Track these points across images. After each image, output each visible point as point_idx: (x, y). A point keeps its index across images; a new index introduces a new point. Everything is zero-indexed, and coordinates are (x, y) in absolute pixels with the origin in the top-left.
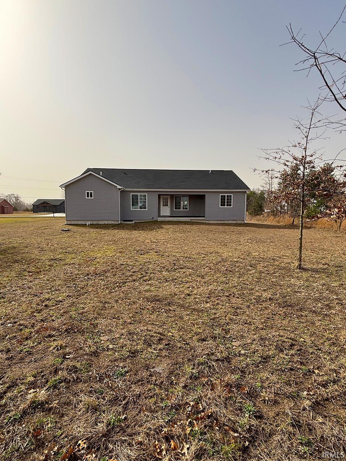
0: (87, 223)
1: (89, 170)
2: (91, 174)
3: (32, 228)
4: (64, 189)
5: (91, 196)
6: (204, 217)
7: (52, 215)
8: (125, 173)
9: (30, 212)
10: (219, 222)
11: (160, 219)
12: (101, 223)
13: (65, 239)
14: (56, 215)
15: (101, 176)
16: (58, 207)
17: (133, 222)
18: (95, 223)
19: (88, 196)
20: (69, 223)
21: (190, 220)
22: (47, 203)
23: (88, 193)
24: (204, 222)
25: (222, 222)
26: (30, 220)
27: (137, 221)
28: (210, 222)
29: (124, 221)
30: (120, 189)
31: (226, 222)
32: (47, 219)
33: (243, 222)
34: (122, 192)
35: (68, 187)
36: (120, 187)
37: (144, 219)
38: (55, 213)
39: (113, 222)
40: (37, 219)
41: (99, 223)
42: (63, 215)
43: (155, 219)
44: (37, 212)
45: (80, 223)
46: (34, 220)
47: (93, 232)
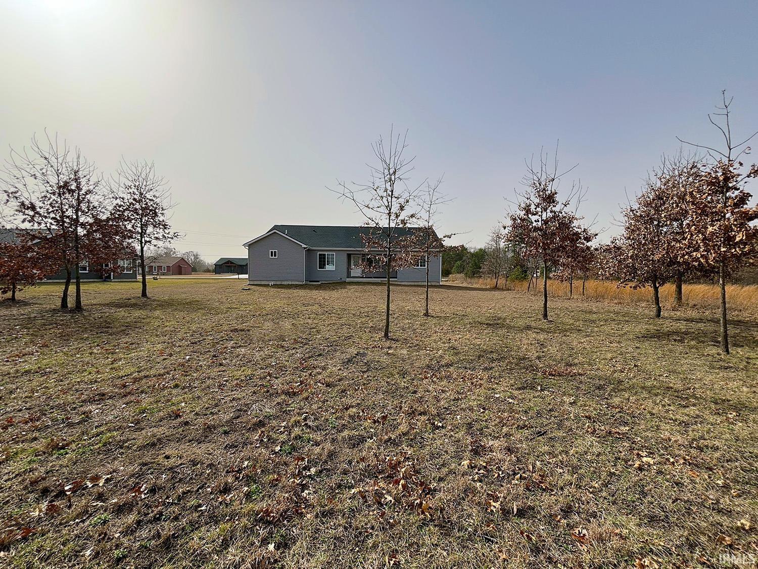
0: (270, 284)
1: (276, 227)
2: (275, 232)
3: (214, 288)
4: (248, 248)
5: (275, 256)
6: (396, 278)
7: (237, 277)
8: (314, 231)
9: (212, 273)
10: (413, 284)
11: (348, 280)
12: (285, 283)
13: (244, 296)
14: (241, 276)
15: (286, 235)
16: (245, 268)
17: (319, 283)
18: (278, 283)
19: (272, 256)
20: (252, 283)
21: (380, 282)
22: (232, 263)
23: (272, 252)
24: (397, 283)
25: (416, 284)
26: (211, 281)
27: (323, 282)
28: (403, 283)
29: (310, 281)
30: (305, 248)
31: (420, 283)
32: (231, 280)
33: (438, 284)
34: (309, 251)
35: (251, 246)
36: (306, 246)
37: (331, 279)
38: (241, 274)
39: (297, 283)
40: (220, 280)
41: (283, 283)
42: (246, 276)
43: (343, 280)
44: (220, 274)
45: (263, 283)
46: (216, 281)
47: (273, 291)
